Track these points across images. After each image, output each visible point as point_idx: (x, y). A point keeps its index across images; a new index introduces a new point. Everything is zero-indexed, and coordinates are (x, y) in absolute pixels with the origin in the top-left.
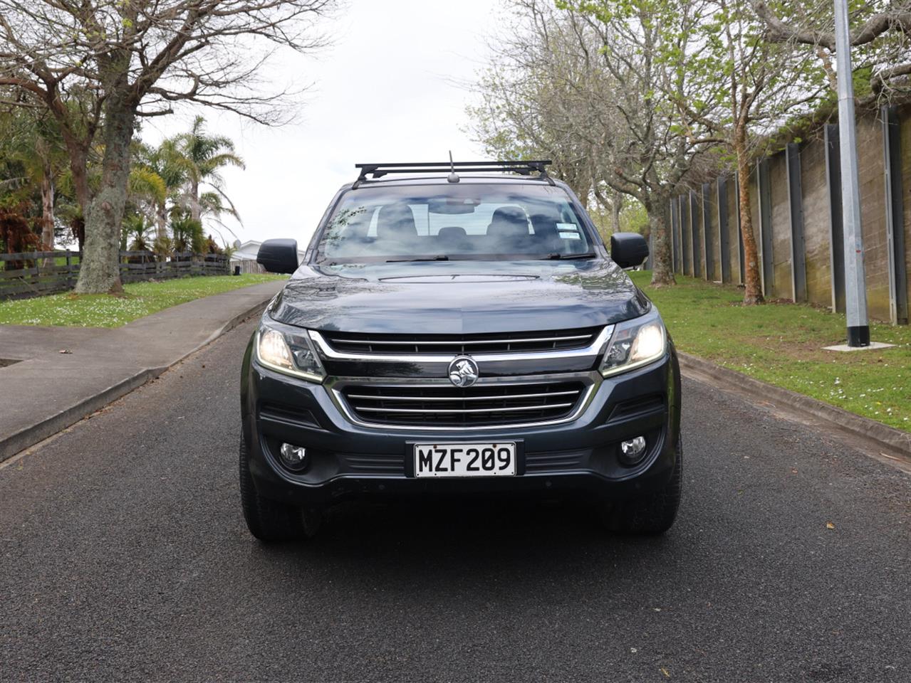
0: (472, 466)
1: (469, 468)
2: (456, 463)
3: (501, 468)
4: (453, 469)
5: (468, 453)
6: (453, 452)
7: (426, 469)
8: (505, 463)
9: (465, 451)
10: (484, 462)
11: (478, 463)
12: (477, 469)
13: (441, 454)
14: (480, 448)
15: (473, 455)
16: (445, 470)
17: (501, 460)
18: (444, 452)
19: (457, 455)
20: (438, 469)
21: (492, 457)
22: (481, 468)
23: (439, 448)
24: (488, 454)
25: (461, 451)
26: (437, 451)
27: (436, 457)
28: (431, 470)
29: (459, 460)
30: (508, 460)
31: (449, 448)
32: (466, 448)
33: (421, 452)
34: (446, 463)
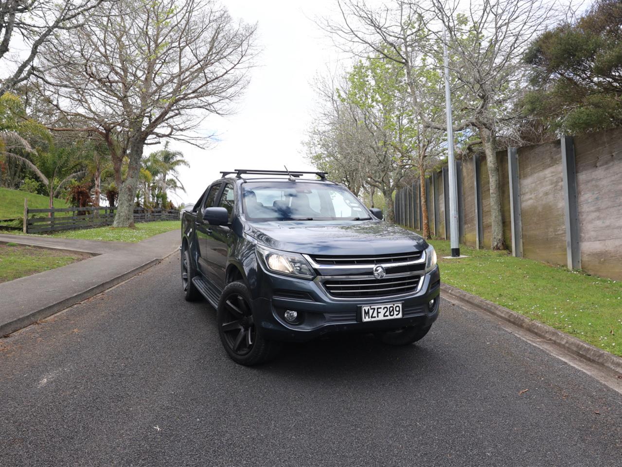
0: (386, 315)
1: (384, 316)
2: (379, 314)
3: (397, 315)
4: (378, 317)
5: (384, 309)
6: (378, 309)
7: (367, 317)
8: (398, 313)
9: (383, 308)
10: (390, 312)
11: (388, 313)
12: (387, 316)
13: (373, 310)
14: (388, 306)
15: (386, 309)
16: (375, 317)
17: (396, 311)
18: (374, 309)
19: (379, 310)
20: (372, 317)
21: (393, 310)
22: (389, 316)
23: (372, 307)
24: (391, 309)
25: (381, 308)
26: (371, 309)
27: (371, 312)
28: (369, 318)
29: (380, 312)
30: (399, 311)
31: (376, 307)
32: (383, 307)
33: (365, 310)
34: (375, 314)
